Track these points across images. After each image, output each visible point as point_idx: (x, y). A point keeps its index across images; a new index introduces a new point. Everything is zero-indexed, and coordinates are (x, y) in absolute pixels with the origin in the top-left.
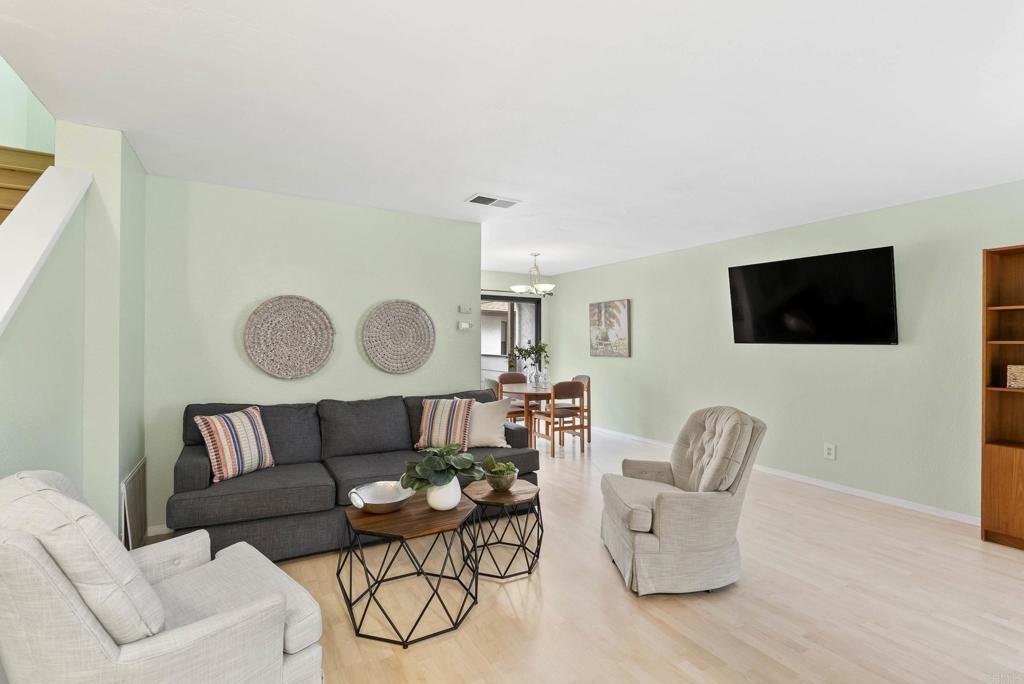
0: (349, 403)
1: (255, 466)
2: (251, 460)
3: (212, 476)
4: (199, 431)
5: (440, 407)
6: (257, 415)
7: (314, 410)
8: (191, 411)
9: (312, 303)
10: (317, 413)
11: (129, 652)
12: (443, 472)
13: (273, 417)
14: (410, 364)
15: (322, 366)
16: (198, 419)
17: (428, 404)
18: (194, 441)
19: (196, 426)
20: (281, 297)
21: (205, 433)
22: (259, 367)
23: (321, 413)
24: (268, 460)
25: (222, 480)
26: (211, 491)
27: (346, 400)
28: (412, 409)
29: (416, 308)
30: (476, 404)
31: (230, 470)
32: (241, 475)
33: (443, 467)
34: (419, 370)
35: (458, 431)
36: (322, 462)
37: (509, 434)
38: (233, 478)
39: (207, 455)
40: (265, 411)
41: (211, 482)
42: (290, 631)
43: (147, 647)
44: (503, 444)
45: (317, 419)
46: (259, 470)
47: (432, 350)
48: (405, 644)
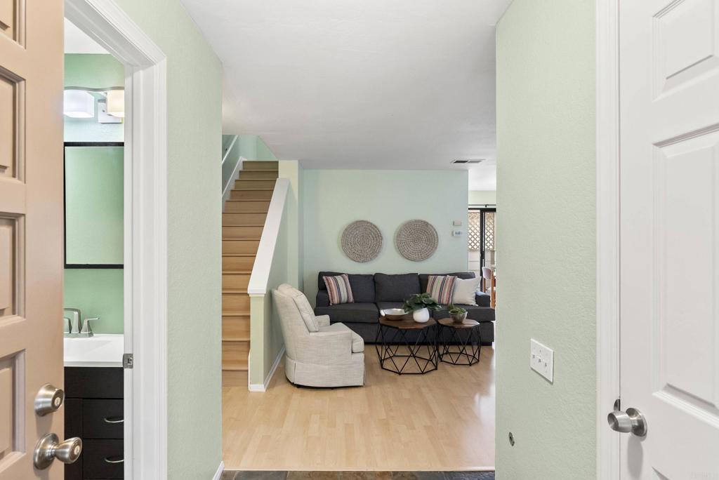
0: (389, 276)
1: (346, 300)
2: (344, 298)
3: (329, 302)
4: (324, 283)
5: (437, 280)
6: (347, 278)
7: (372, 278)
8: (321, 275)
9: (371, 224)
10: (374, 279)
11: (312, 334)
12: (418, 304)
13: (354, 279)
14: (424, 255)
15: (377, 256)
16: (324, 277)
17: (431, 278)
18: (322, 287)
19: (323, 280)
20: (357, 222)
21: (327, 284)
22: (348, 256)
23: (376, 281)
24: (351, 299)
25: (333, 304)
26: (329, 308)
27: (388, 274)
28: (422, 282)
29: (426, 224)
30: (458, 279)
31: (336, 300)
32: (340, 303)
33: (419, 302)
34: (429, 260)
35: (446, 294)
36: (376, 304)
37: (478, 298)
38: (337, 304)
39: (327, 293)
40: (350, 277)
41: (329, 305)
42: (354, 344)
43: (316, 334)
44: (474, 303)
45: (373, 283)
46: (348, 302)
47: (436, 248)
48: (400, 374)
